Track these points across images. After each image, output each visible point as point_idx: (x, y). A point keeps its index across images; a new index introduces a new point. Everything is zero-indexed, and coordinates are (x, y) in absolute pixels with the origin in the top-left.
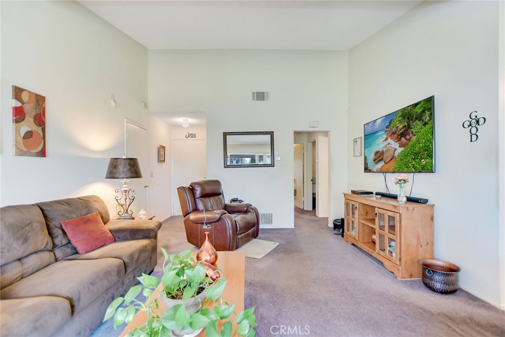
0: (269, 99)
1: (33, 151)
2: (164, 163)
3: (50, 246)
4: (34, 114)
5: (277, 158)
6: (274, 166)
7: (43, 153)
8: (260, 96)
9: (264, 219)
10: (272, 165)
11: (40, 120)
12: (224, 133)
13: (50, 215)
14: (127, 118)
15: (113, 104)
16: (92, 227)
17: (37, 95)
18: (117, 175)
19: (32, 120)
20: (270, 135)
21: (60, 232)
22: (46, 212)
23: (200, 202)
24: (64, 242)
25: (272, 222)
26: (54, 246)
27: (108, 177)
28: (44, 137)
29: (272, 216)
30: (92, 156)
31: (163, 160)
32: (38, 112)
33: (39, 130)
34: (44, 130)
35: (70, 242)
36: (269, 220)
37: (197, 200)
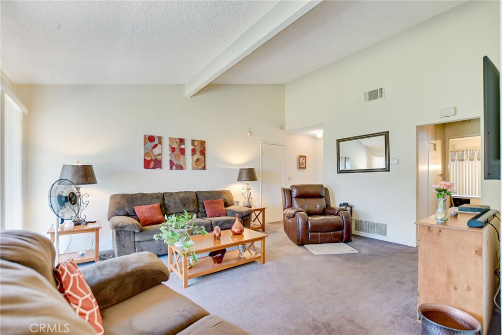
0: (383, 95)
1: (200, 167)
2: (305, 170)
3: (196, 211)
4: (200, 150)
5: (392, 162)
6: (389, 171)
7: (204, 168)
8: (374, 95)
9: (377, 228)
10: (387, 169)
11: (203, 153)
12: (337, 140)
13: (199, 197)
14: (261, 141)
15: (249, 134)
16: (216, 205)
17: (201, 141)
18: (242, 179)
19: (199, 153)
20: (384, 136)
21: (202, 205)
22: (198, 196)
23: (295, 201)
24: (203, 211)
25: (386, 234)
26: (199, 211)
27: (238, 180)
28: (205, 160)
29: (386, 227)
30: (234, 167)
31: (304, 167)
32: (202, 149)
33: (202, 157)
34: (204, 157)
35: (205, 212)
36: (382, 231)
37: (293, 199)
